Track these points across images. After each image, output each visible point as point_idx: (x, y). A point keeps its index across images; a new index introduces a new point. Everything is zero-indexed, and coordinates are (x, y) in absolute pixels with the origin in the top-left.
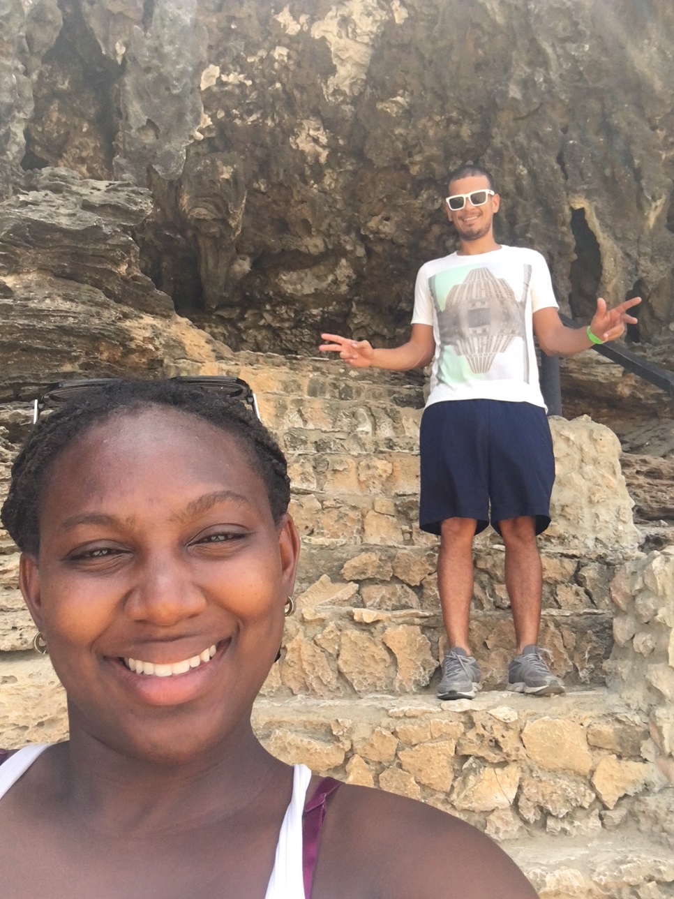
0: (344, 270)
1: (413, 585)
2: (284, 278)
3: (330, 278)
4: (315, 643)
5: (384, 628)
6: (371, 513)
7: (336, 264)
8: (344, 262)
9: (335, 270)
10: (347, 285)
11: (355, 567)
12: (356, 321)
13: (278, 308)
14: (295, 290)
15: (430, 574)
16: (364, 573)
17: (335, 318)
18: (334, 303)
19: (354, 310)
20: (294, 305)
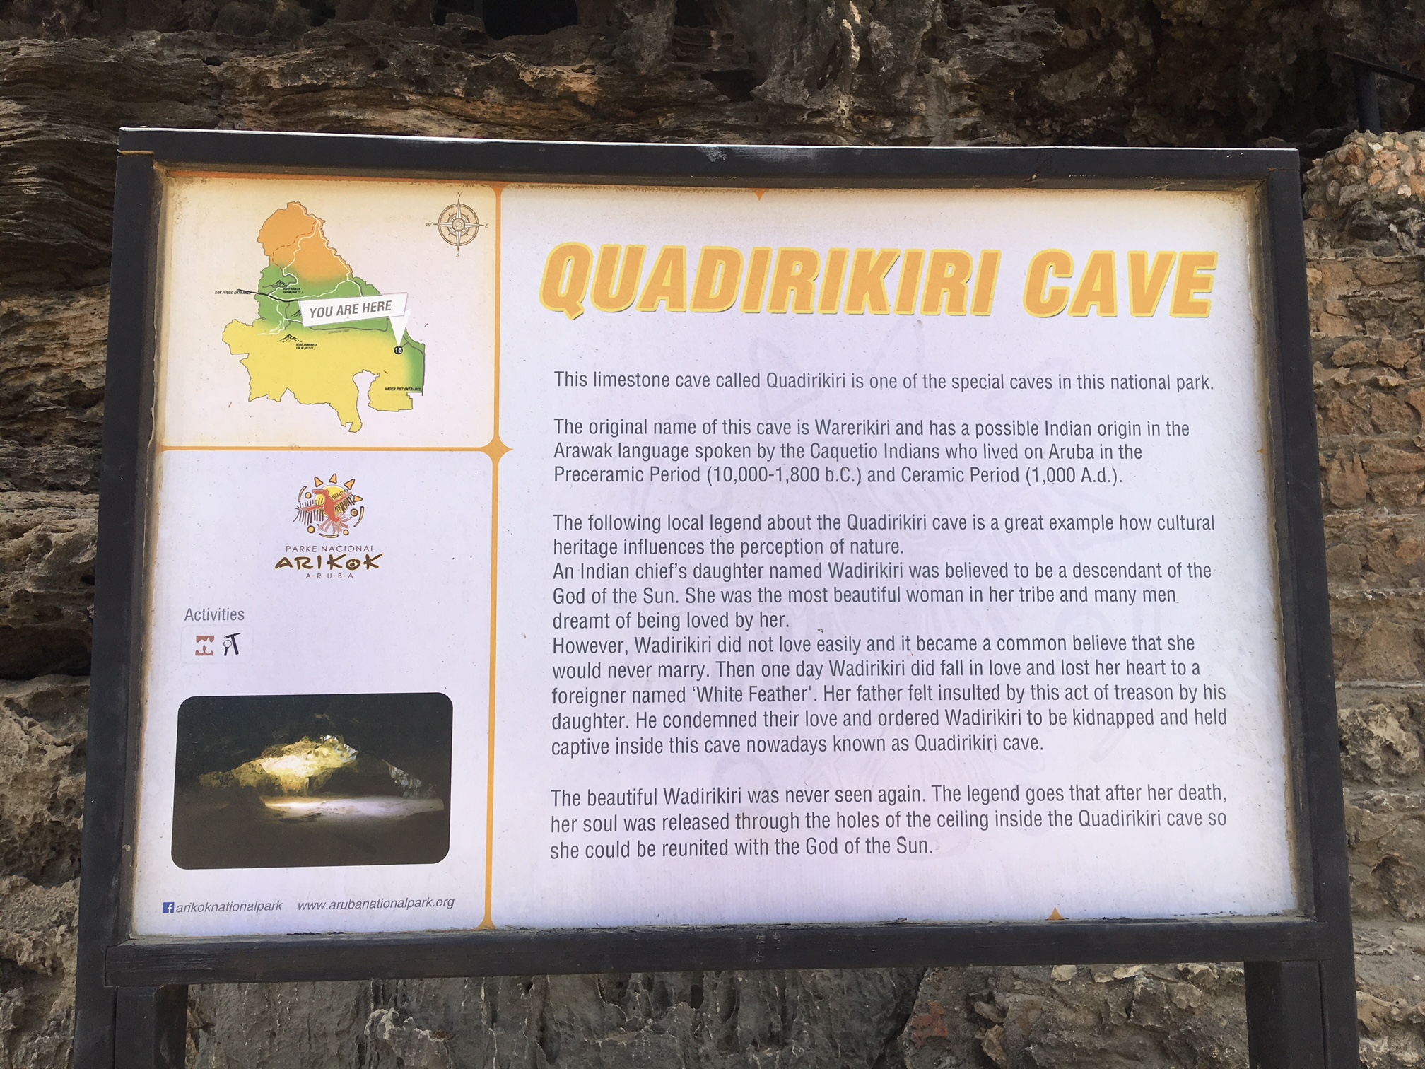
0: (1122, 65)
1: (1397, 367)
2: (1044, 83)
3: (1100, 77)
4: (1351, 402)
5: (1406, 391)
6: (1324, 314)
7: (1111, 58)
8: (1120, 54)
9: (1108, 67)
10: (1125, 84)
11: (1345, 354)
12: (1135, 130)
13: (1040, 123)
14: (1057, 97)
15: (1412, 358)
16: (1353, 359)
17: (1112, 128)
18: (1109, 108)
19: (1134, 115)
20: (1062, 116)
